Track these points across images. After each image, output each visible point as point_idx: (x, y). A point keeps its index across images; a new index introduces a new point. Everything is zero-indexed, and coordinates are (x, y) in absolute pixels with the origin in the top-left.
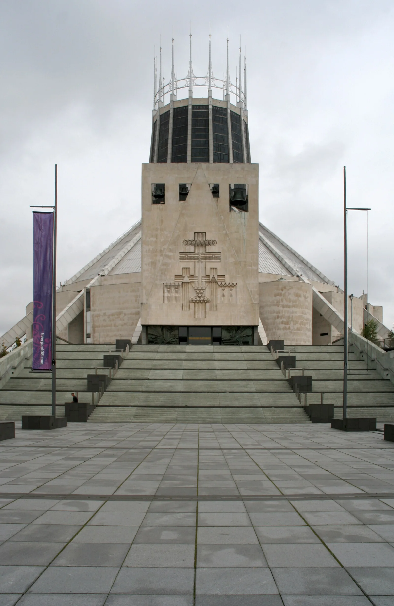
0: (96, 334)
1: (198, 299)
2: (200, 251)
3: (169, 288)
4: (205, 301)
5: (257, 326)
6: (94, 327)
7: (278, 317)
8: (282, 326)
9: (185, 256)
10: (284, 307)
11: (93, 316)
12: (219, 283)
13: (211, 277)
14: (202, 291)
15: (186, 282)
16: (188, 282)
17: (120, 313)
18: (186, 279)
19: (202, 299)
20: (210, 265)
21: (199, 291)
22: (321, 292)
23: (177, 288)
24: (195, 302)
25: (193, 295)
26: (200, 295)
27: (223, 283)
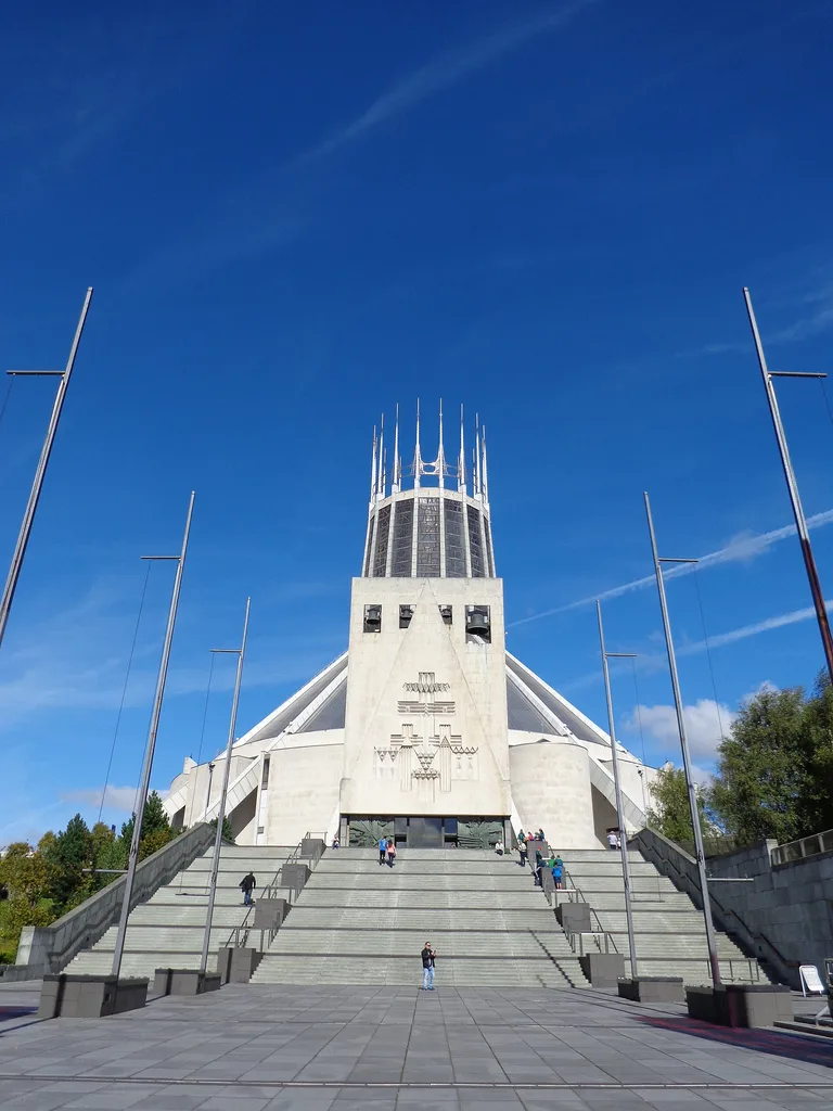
0: (272, 828)
1: (423, 772)
2: (427, 699)
3: (381, 754)
4: (434, 776)
5: (508, 817)
6: (269, 816)
7: (541, 800)
8: (548, 816)
9: (404, 706)
10: (548, 785)
11: (270, 798)
12: (453, 748)
13: (442, 738)
14: (429, 760)
15: (407, 747)
16: (410, 747)
17: (309, 794)
18: (407, 742)
19: (428, 772)
20: (441, 719)
21: (425, 759)
22: (602, 761)
23: (393, 755)
24: (417, 776)
25: (416, 766)
26: (426, 766)
27: (459, 748)
